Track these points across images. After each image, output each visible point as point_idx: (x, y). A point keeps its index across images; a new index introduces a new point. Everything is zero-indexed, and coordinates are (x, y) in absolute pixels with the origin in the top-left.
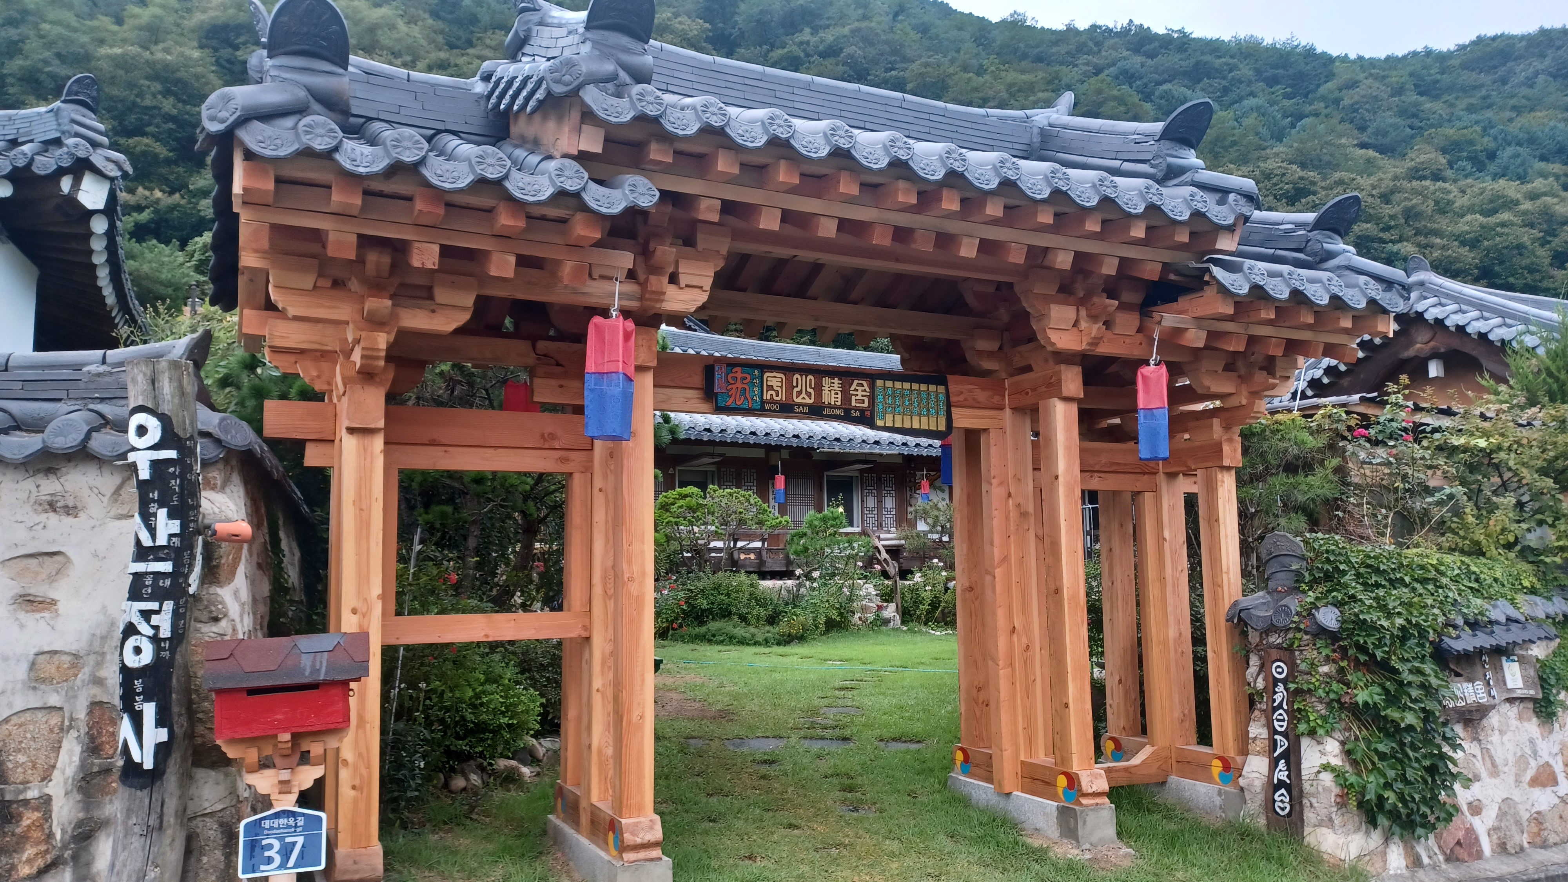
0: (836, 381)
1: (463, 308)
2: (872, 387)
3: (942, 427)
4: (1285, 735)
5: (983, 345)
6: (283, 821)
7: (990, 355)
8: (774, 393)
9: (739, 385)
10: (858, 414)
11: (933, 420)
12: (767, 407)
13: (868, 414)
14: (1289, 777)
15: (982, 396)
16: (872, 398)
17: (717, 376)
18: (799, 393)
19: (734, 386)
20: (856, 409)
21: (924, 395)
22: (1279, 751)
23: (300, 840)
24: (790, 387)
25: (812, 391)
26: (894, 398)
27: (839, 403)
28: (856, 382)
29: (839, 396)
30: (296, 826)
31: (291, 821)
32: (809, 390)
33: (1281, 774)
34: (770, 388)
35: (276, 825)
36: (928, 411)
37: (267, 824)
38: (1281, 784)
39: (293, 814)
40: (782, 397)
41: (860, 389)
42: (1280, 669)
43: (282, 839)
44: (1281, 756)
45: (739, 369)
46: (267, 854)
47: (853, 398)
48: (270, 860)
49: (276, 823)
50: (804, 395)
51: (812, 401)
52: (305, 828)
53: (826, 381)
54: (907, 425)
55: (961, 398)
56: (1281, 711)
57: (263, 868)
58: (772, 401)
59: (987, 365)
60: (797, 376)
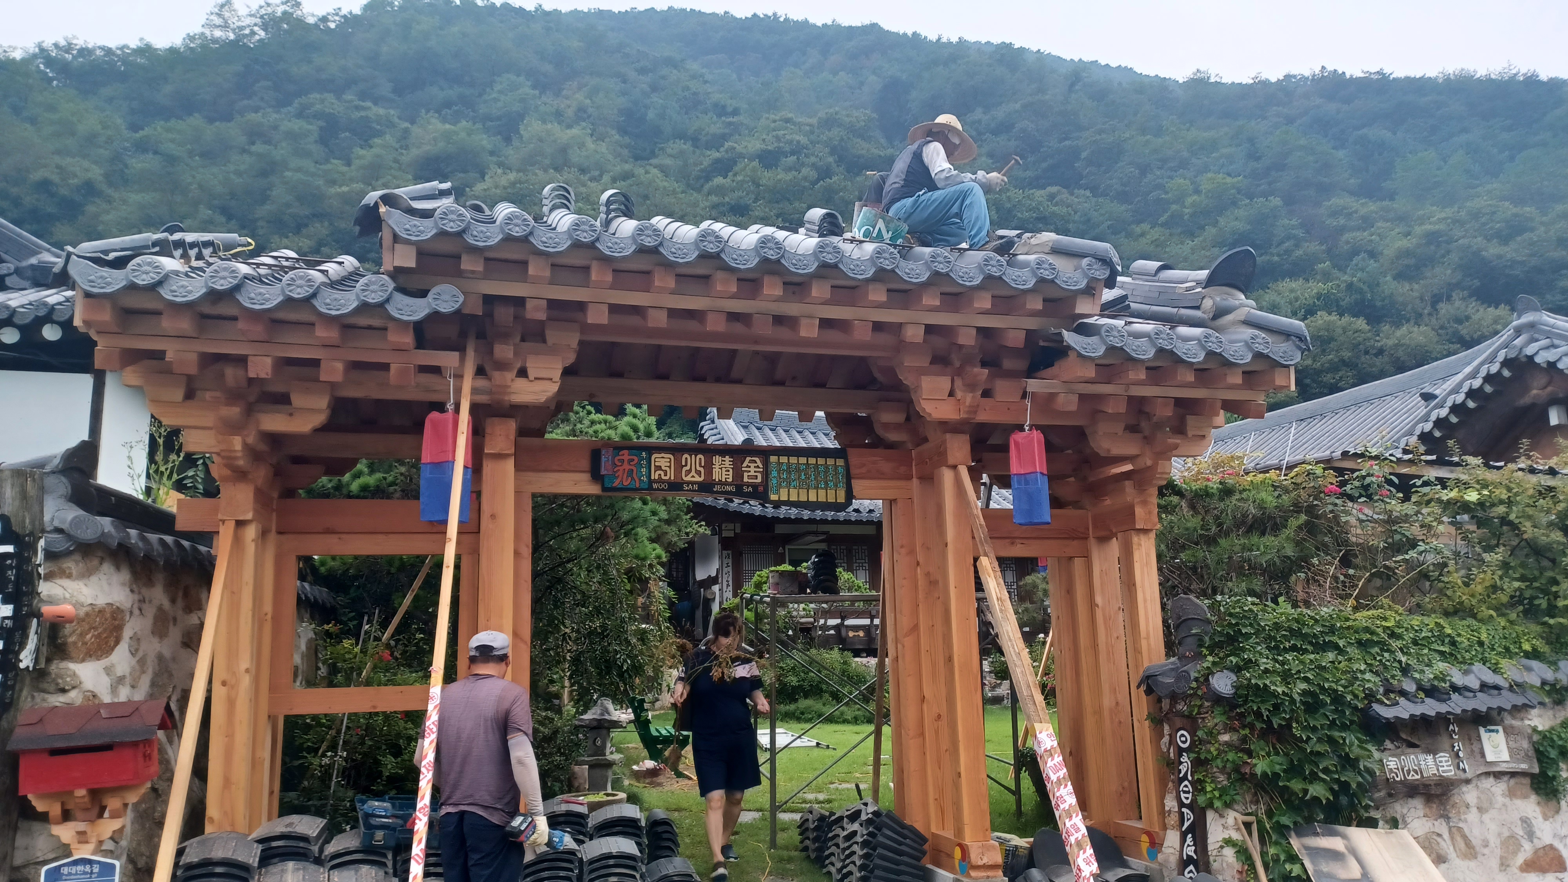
1: (319, 411)
2: (766, 463)
3: (841, 499)
4: (1190, 807)
5: (886, 418)
6: (80, 868)
7: (897, 427)
8: (662, 473)
9: (626, 466)
10: (750, 489)
11: (831, 493)
12: (655, 486)
13: (761, 489)
14: (1195, 852)
15: (886, 467)
16: (766, 474)
17: (603, 459)
18: (688, 472)
19: (621, 468)
20: (748, 485)
21: (822, 469)
25: (702, 470)
26: (789, 473)
27: (730, 480)
28: (748, 459)
29: (731, 473)
30: (92, 873)
31: (88, 868)
32: (698, 468)
33: (1190, 851)
34: (659, 468)
35: (74, 871)
36: (826, 484)
38: (1189, 861)
40: (671, 475)
41: (752, 465)
42: (1184, 738)
45: (626, 452)
47: (746, 474)
49: (74, 869)
50: (693, 473)
51: (701, 479)
53: (717, 459)
54: (803, 498)
55: (864, 470)
56: (1186, 783)
58: (660, 481)
59: (893, 436)
60: (686, 456)
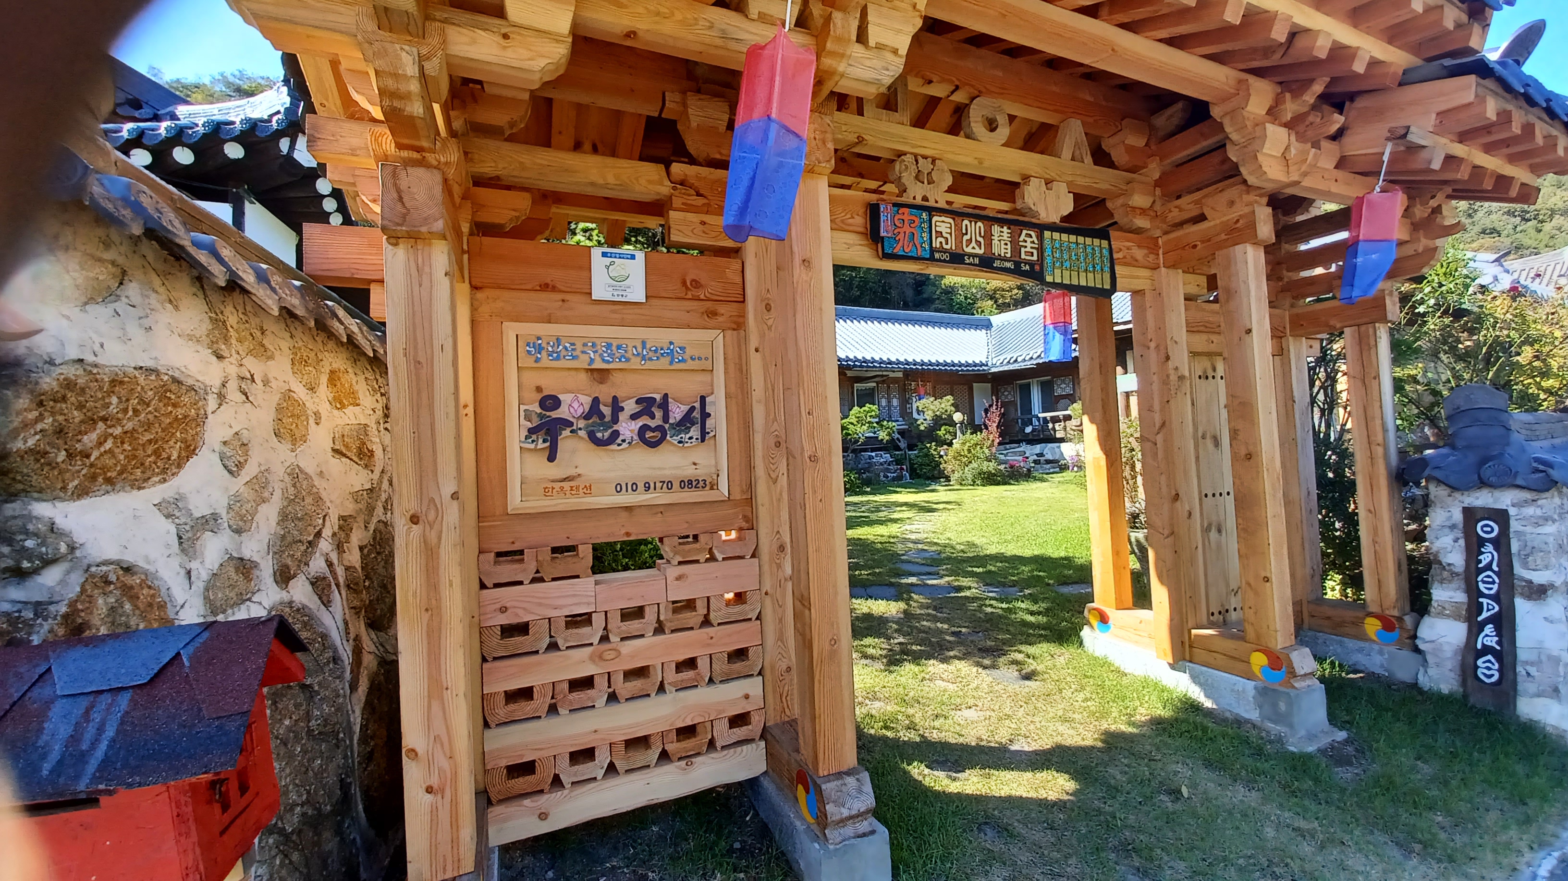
0: (1005, 229)
2: (1041, 238)
3: (1107, 285)
4: (1494, 597)
5: (1138, 200)
8: (943, 240)
9: (908, 230)
10: (1028, 267)
11: (1098, 276)
12: (937, 256)
13: (1037, 268)
14: (1498, 643)
15: (1139, 254)
16: (1041, 250)
17: (882, 217)
18: (969, 242)
19: (901, 230)
20: (1026, 262)
21: (1089, 250)
22: (1485, 615)
24: (960, 234)
26: (1061, 251)
27: (1009, 255)
29: (1009, 247)
32: (979, 239)
33: (1489, 641)
34: (940, 234)
36: (1094, 267)
38: (1487, 650)
40: (951, 246)
41: (1029, 240)
44: (1487, 621)
45: (906, 210)
47: (1023, 250)
50: (973, 244)
51: (981, 252)
53: (996, 229)
54: (1075, 282)
55: (1122, 255)
56: (1489, 573)
58: (941, 250)
59: (1141, 222)
60: (966, 222)
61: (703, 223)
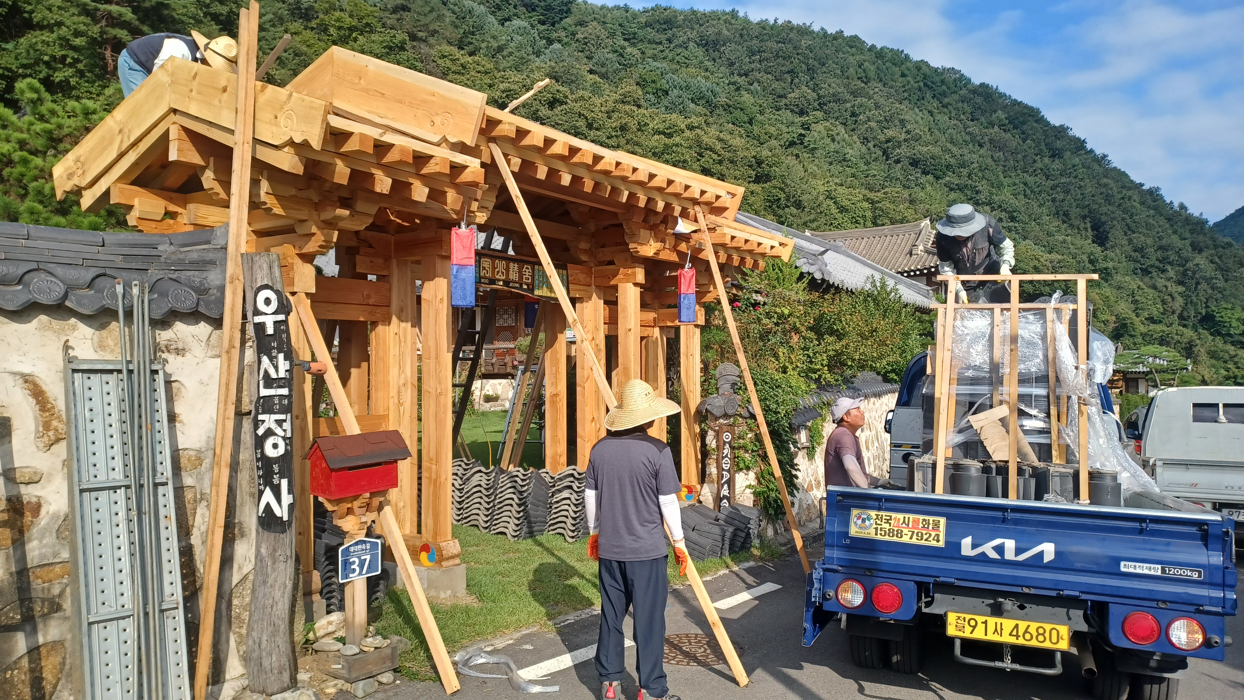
0: (516, 265)
2: (533, 269)
4: (728, 471)
5: (583, 245)
6: (360, 547)
7: (585, 251)
8: (486, 272)
10: (526, 287)
12: (483, 280)
13: (531, 287)
14: (728, 492)
15: (582, 277)
16: (533, 277)
18: (498, 272)
20: (525, 284)
22: (724, 480)
23: (368, 557)
24: (494, 268)
26: (543, 277)
27: (517, 280)
28: (525, 266)
29: (517, 275)
30: (366, 549)
31: (364, 546)
32: (503, 270)
33: (725, 492)
34: (484, 268)
35: (356, 550)
37: (352, 549)
38: (725, 497)
39: (365, 542)
40: (489, 275)
41: (527, 271)
42: (727, 437)
43: (359, 558)
44: (725, 482)
46: (353, 567)
47: (524, 277)
48: (354, 571)
49: (356, 548)
50: (500, 273)
51: (504, 278)
52: (371, 550)
53: (511, 264)
54: (549, 295)
55: (572, 278)
56: (727, 459)
57: (351, 575)
58: (485, 277)
59: (584, 258)
60: (497, 261)
61: (371, 262)
